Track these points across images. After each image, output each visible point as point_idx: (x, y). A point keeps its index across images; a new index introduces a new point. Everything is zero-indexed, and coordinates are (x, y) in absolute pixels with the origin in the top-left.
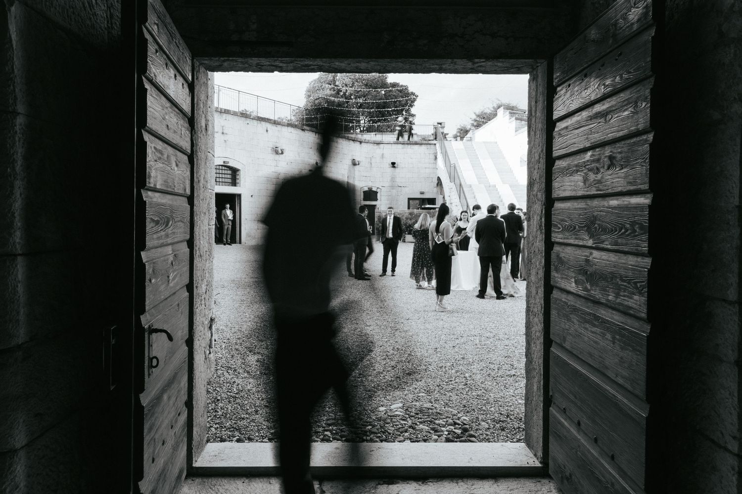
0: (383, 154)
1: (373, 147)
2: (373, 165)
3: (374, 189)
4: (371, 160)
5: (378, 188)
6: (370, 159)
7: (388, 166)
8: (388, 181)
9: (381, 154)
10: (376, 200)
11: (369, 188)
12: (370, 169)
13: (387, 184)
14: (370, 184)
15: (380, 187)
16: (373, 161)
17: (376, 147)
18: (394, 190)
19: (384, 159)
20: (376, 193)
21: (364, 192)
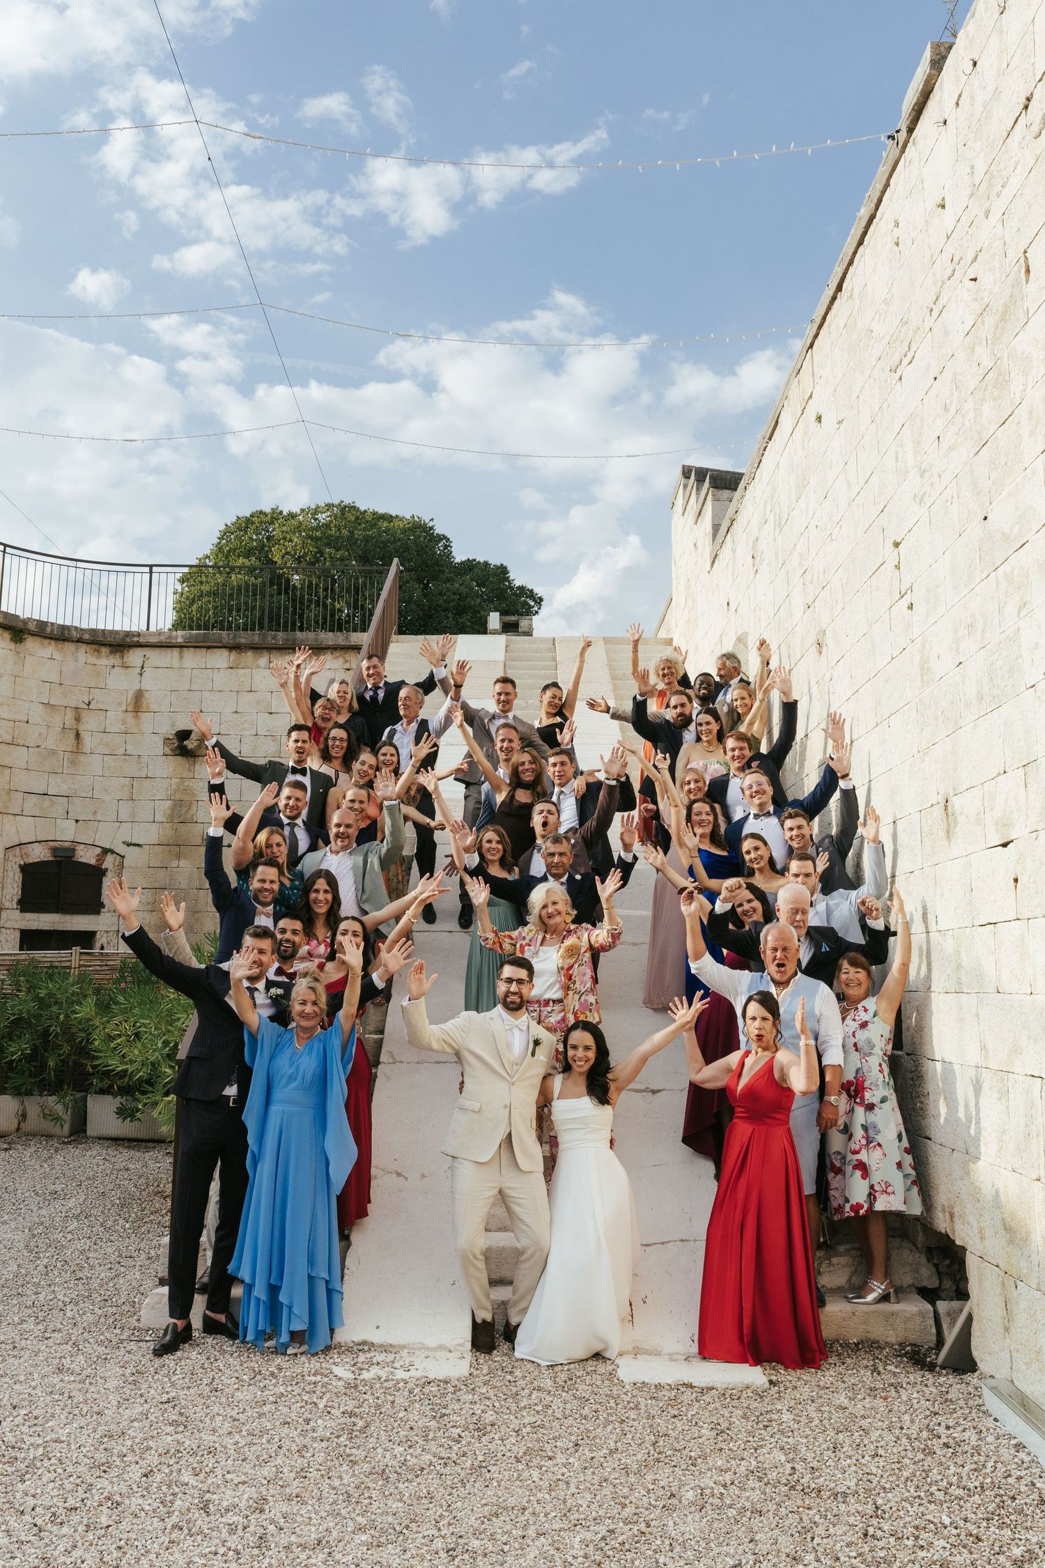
0: (139, 695)
1: (92, 659)
2: (88, 741)
3: (87, 856)
4: (78, 719)
5: (106, 851)
6: (70, 715)
7: (159, 748)
8: (159, 818)
9: (131, 695)
10: (94, 906)
11: (54, 851)
12: (73, 763)
13: (149, 834)
14: (66, 832)
15: (121, 849)
16: (90, 723)
17: (105, 660)
18: (183, 863)
19: (145, 717)
20: (97, 873)
21: (26, 869)
